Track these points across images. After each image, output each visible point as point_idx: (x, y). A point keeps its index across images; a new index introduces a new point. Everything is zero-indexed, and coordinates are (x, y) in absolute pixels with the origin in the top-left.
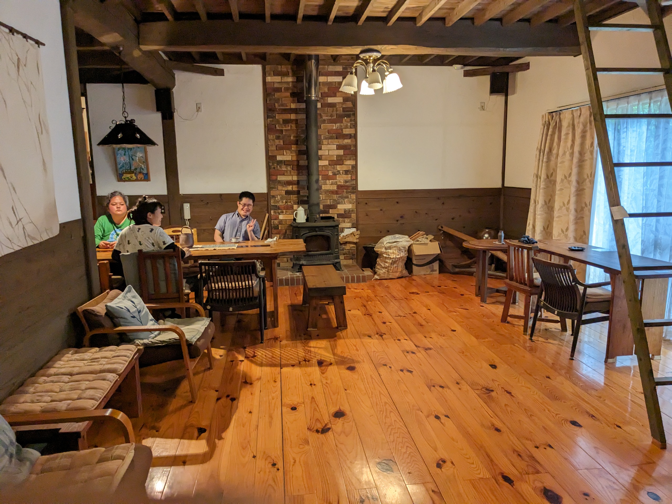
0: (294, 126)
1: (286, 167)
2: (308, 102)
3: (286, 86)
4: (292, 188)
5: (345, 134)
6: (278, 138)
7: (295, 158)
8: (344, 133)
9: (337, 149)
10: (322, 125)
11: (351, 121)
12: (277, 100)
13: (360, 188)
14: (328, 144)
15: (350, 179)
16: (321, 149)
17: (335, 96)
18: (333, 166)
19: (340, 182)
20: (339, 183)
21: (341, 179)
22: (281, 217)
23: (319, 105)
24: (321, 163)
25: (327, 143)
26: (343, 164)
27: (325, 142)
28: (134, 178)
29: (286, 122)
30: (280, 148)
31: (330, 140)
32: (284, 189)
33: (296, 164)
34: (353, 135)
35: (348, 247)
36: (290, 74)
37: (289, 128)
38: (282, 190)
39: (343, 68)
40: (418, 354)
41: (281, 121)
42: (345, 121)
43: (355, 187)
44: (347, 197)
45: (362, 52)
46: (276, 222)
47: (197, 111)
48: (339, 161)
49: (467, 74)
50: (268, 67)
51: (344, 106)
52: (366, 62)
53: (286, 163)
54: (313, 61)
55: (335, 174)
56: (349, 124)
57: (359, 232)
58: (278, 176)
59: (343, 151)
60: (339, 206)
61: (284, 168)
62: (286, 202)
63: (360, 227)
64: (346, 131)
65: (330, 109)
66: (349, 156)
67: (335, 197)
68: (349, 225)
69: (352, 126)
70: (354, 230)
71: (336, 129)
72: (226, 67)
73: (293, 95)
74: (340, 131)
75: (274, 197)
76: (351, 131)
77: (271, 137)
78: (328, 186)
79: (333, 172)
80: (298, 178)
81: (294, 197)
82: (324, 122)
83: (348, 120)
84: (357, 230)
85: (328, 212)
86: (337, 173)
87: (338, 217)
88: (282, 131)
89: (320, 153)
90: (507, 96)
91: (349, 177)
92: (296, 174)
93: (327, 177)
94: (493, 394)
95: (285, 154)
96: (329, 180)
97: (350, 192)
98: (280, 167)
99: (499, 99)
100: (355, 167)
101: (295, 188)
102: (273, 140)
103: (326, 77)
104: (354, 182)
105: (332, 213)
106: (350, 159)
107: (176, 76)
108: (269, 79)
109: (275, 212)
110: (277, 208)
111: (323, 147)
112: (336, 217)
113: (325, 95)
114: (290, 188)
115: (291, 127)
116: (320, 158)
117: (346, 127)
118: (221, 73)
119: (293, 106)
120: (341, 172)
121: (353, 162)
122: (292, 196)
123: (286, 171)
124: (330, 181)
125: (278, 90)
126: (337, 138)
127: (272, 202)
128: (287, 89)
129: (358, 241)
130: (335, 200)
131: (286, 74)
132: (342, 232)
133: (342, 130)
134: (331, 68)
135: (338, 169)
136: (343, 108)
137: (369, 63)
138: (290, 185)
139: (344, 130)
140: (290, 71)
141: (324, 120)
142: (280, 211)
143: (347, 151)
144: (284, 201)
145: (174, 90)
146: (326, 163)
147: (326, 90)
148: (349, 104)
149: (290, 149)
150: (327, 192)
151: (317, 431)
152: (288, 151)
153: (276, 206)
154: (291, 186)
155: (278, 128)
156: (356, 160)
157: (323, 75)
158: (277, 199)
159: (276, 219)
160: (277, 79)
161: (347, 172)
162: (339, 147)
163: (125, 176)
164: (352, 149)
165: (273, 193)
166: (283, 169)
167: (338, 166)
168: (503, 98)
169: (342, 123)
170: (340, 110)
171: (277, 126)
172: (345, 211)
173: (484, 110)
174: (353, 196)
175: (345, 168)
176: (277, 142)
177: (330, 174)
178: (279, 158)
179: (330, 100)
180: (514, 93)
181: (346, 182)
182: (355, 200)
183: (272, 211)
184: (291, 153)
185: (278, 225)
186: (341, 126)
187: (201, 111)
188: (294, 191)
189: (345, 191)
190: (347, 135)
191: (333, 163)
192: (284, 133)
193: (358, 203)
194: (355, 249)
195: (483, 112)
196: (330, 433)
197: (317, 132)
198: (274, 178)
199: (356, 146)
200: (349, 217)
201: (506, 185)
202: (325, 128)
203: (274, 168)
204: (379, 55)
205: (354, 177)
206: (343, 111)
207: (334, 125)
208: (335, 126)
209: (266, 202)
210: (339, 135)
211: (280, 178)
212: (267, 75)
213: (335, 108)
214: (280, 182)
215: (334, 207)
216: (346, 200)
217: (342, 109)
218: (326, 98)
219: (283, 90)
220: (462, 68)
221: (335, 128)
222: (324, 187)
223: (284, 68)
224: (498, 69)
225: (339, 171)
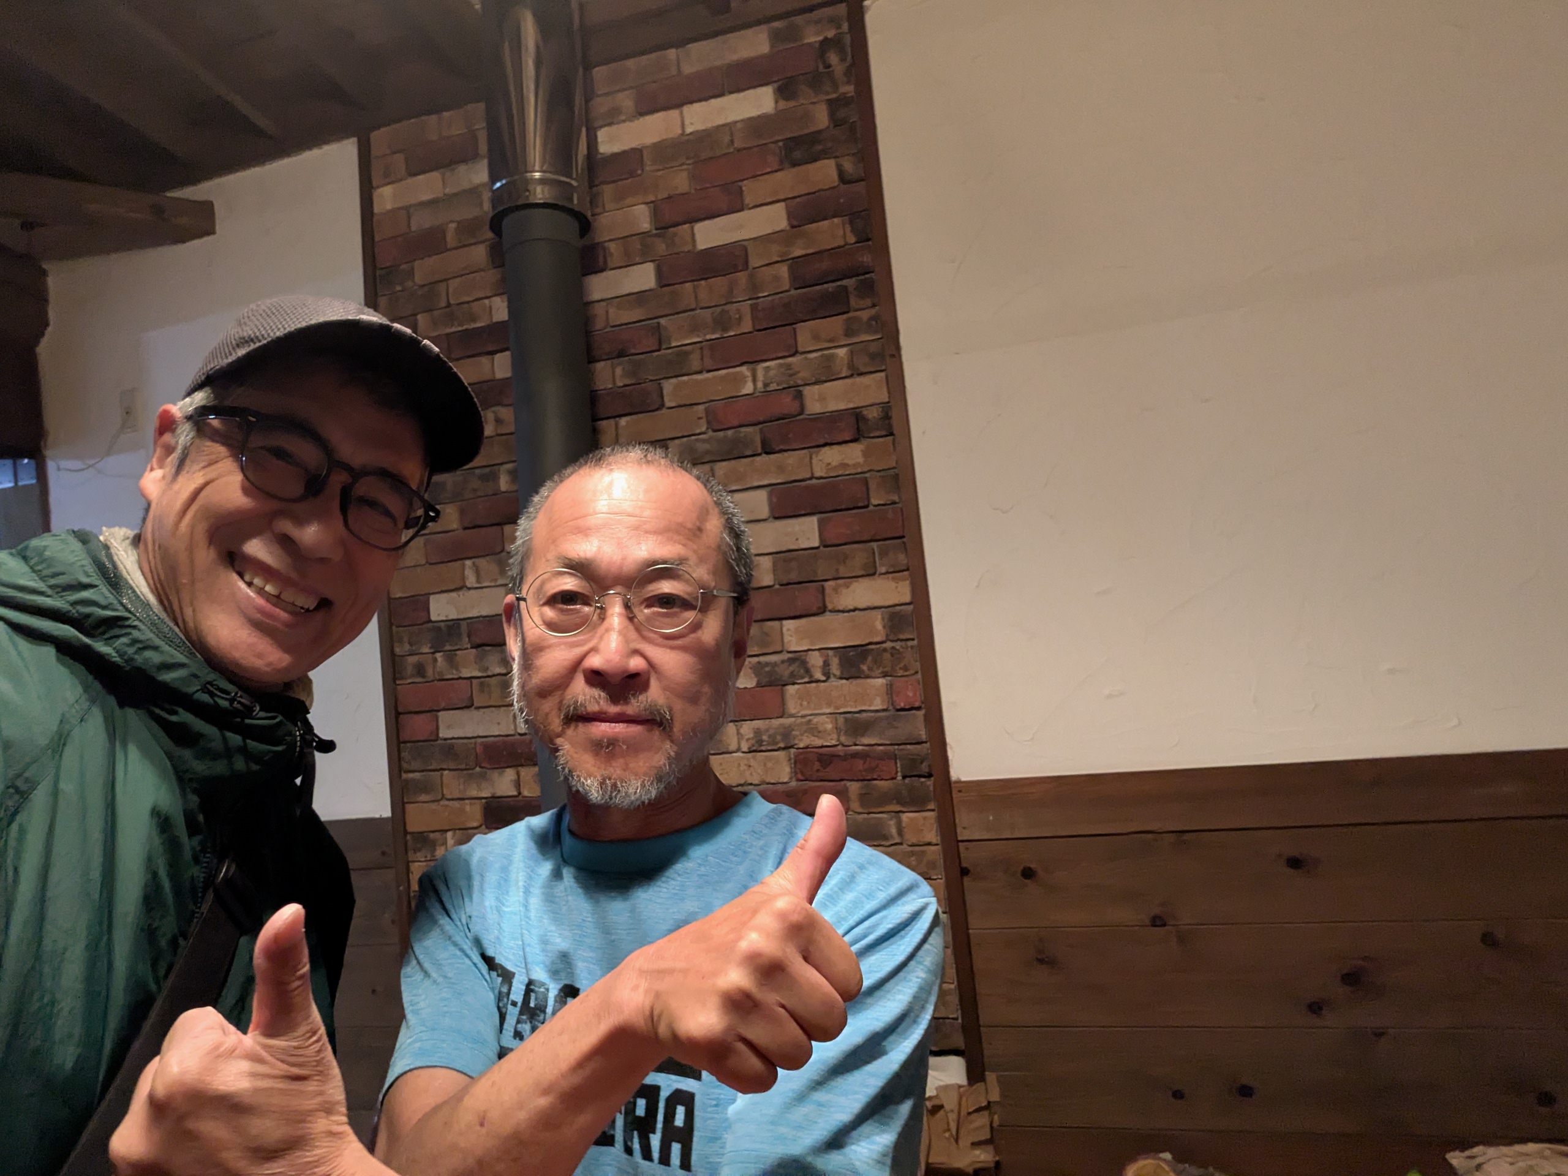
1: (480, 659)
4: (518, 784)
5: (818, 418)
8: (814, 407)
9: (776, 518)
13: (968, 764)
15: (878, 704)
17: (737, 206)
19: (815, 731)
20: (805, 741)
21: (817, 712)
26: (822, 610)
30: (443, 553)
32: (474, 793)
34: (873, 414)
38: (464, 797)
39: (776, 37)
42: (816, 337)
43: (927, 760)
48: (800, 588)
50: (383, 142)
51: (798, 252)
55: (774, 681)
58: (443, 718)
59: (814, 520)
64: (827, 397)
65: (713, 287)
66: (858, 555)
69: (861, 362)
71: (762, 396)
72: (220, 191)
74: (787, 404)
75: (423, 840)
83: (835, 325)
86: (785, 672)
91: (872, 693)
95: (471, 580)
100: (913, 621)
101: (532, 783)
103: (674, 113)
104: (916, 726)
106: (871, 573)
108: (387, 195)
113: (675, 214)
117: (826, 375)
120: (816, 660)
121: (892, 592)
123: (483, 683)
124: (748, 728)
125: (430, 242)
126: (768, 449)
133: (799, 396)
135: (794, 644)
136: (795, 263)
139: (811, 393)
141: (682, 355)
143: (845, 524)
148: (831, 234)
152: (482, 562)
154: (510, 774)
156: (915, 571)
157: (655, 106)
160: (426, 187)
161: (853, 661)
162: (790, 502)
164: (874, 501)
165: (418, 816)
166: (466, 673)
167: (789, 624)
170: (777, 278)
174: (923, 823)
175: (839, 633)
178: (442, 609)
179: (711, 234)
181: (856, 725)
184: (502, 572)
186: (790, 372)
189: (853, 788)
190: (834, 418)
198: (422, 726)
202: (686, 397)
203: (420, 670)
205: (911, 693)
206: (799, 281)
207: (744, 369)
208: (750, 381)
210: (783, 429)
211: (453, 726)
212: (379, 178)
213: (742, 277)
214: (450, 750)
218: (686, 226)
219: (451, 239)
221: (748, 388)
223: (451, 124)
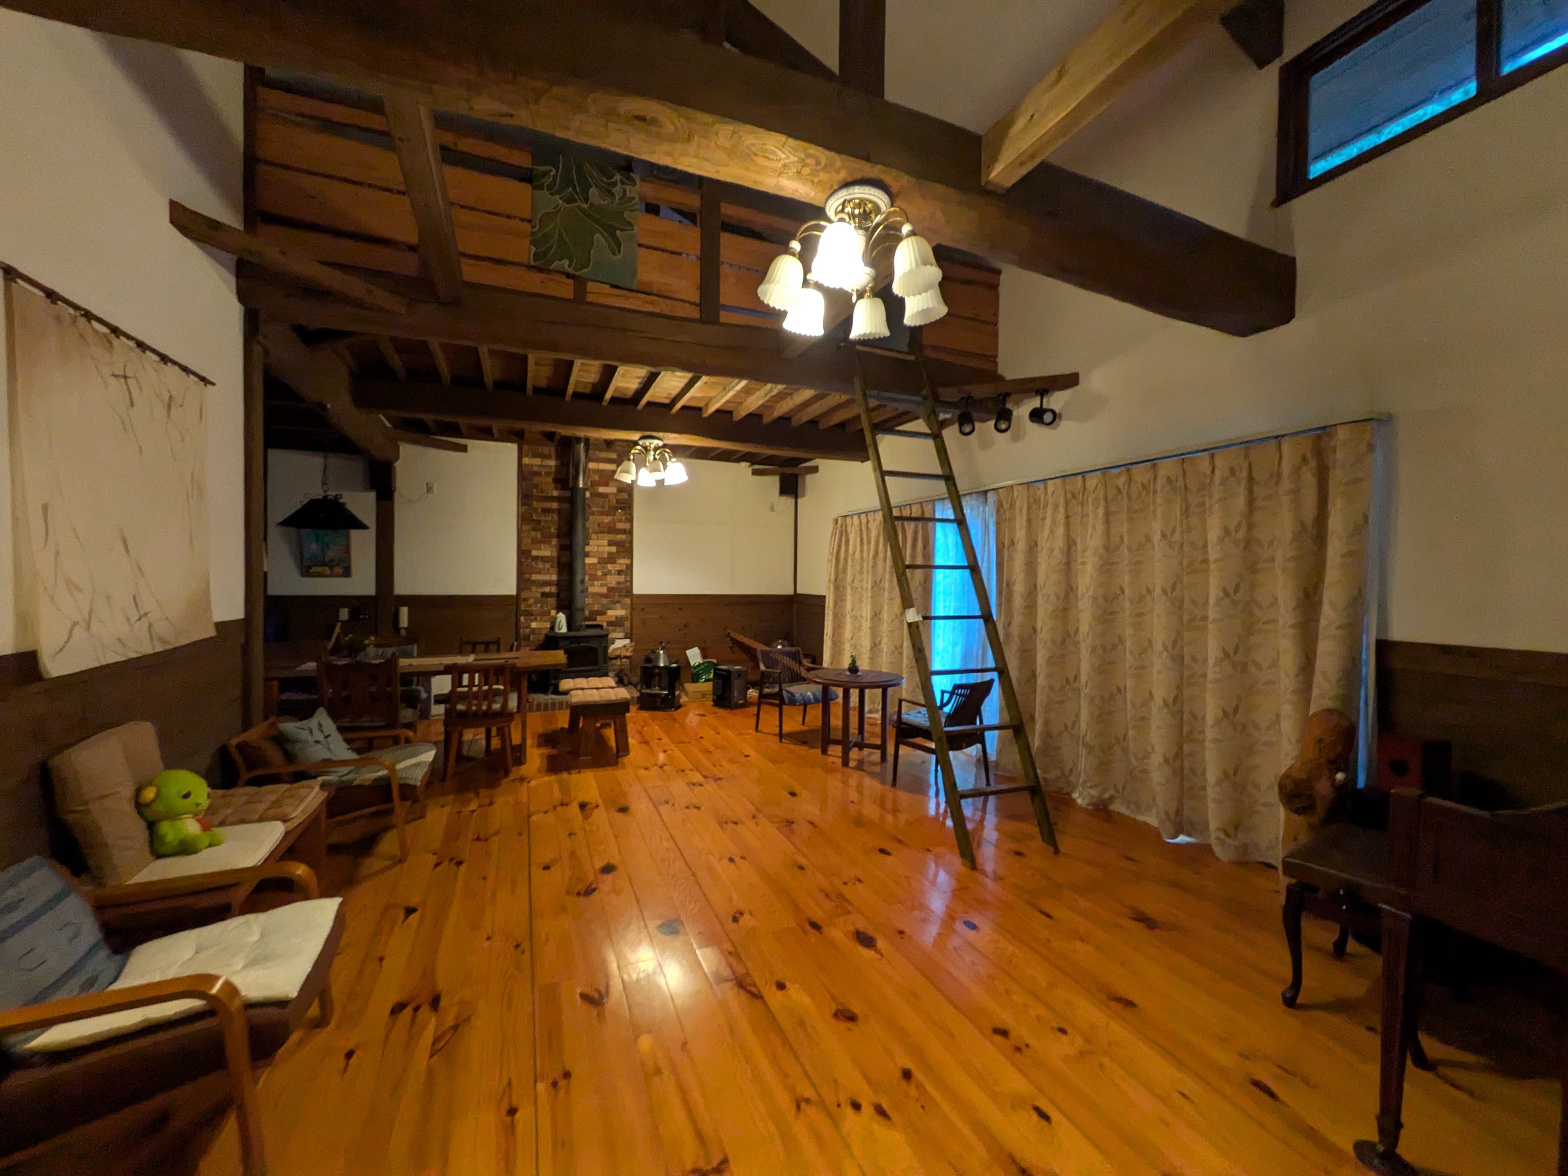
0: (555, 517)
1: (544, 565)
2: (574, 489)
3: (548, 470)
4: (550, 590)
5: (618, 529)
6: (534, 529)
7: (555, 554)
8: (617, 527)
10: (591, 517)
11: (626, 514)
12: (537, 486)
13: (637, 590)
14: (598, 539)
15: (623, 580)
16: (588, 544)
17: (607, 485)
18: (602, 565)
19: (611, 583)
20: (610, 585)
21: (613, 580)
22: (534, 625)
23: (588, 495)
24: (588, 561)
25: (596, 538)
26: (615, 563)
27: (594, 536)
28: (328, 572)
29: (546, 511)
30: (536, 542)
31: (600, 535)
32: (539, 590)
33: (556, 560)
34: (628, 530)
35: (618, 662)
36: (553, 458)
37: (550, 518)
38: (537, 592)
39: (618, 456)
40: (706, 786)
41: (540, 510)
42: (619, 514)
43: (630, 589)
44: (619, 602)
45: (642, 438)
46: (527, 631)
47: (428, 492)
48: (611, 559)
49: (755, 473)
50: (525, 447)
51: (618, 497)
52: (646, 449)
53: (544, 559)
54: (582, 445)
55: (605, 574)
56: (624, 518)
57: (633, 644)
58: (533, 575)
59: (615, 547)
60: (610, 613)
61: (541, 565)
62: (541, 607)
63: (634, 637)
64: (620, 526)
65: (601, 500)
67: (605, 601)
68: (621, 635)
69: (627, 520)
70: (628, 641)
71: (607, 524)
72: (469, 443)
73: (556, 481)
74: (613, 525)
75: (525, 600)
76: (627, 526)
77: (525, 528)
78: (596, 588)
79: (603, 572)
80: (558, 577)
81: (552, 601)
82: (593, 513)
83: (623, 512)
84: (631, 641)
85: (595, 620)
86: (607, 573)
87: (607, 626)
88: (539, 522)
89: (587, 549)
90: (796, 498)
91: (622, 578)
92: (555, 572)
93: (594, 577)
94: (793, 826)
95: (543, 548)
96: (598, 581)
97: (623, 596)
98: (536, 563)
99: (789, 501)
100: (630, 567)
101: (554, 589)
102: (529, 531)
103: (597, 464)
104: (628, 584)
105: (600, 620)
106: (624, 558)
107: (401, 448)
108: (526, 461)
109: (525, 619)
110: (529, 614)
111: (591, 542)
112: (605, 625)
113: (595, 484)
114: (547, 589)
115: (552, 517)
116: (587, 555)
117: (620, 521)
118: (463, 449)
119: (555, 493)
120: (613, 572)
121: (628, 562)
122: (549, 599)
123: (544, 569)
124: (600, 582)
125: (539, 474)
126: (608, 533)
127: (523, 607)
128: (547, 474)
129: (632, 654)
130: (603, 605)
131: (549, 457)
132: (613, 643)
133: (615, 524)
134: (603, 455)
135: (609, 568)
136: (617, 499)
137: (650, 450)
138: (546, 586)
139: (617, 524)
140: (553, 453)
142: (533, 617)
143: (621, 549)
144: (539, 605)
145: (397, 464)
146: (594, 560)
147: (597, 478)
148: (625, 496)
149: (549, 543)
150: (594, 595)
151: (579, 894)
152: (547, 546)
153: (528, 611)
154: (549, 587)
155: (535, 517)
156: (631, 558)
157: (593, 461)
158: (529, 602)
159: (527, 628)
160: (537, 461)
161: (619, 572)
162: (610, 544)
163: (314, 569)
164: (627, 545)
165: (523, 595)
166: (539, 567)
167: (609, 565)
168: (793, 500)
169: (615, 515)
170: (613, 501)
171: (534, 515)
172: (617, 618)
173: (773, 511)
174: (628, 601)
175: (618, 567)
176: (533, 534)
177: (599, 573)
178: (535, 553)
179: (602, 490)
180: (803, 496)
182: (629, 606)
183: (522, 619)
184: (551, 547)
185: (529, 636)
186: (614, 520)
187: (433, 493)
188: (553, 593)
189: (617, 594)
190: (621, 529)
191: (603, 561)
192: (542, 524)
193: (633, 608)
194: (628, 664)
195: (772, 513)
196: (596, 894)
197: (584, 525)
198: (527, 576)
199: (631, 542)
200: (622, 625)
201: (799, 591)
202: (593, 521)
203: (528, 565)
204: (660, 443)
205: (628, 579)
206: (617, 503)
207: (606, 517)
208: (607, 519)
209: (514, 607)
210: (611, 530)
211: (535, 577)
212: (524, 455)
213: (607, 499)
214: (534, 581)
215: (603, 613)
216: (618, 605)
217: (615, 501)
218: (597, 487)
219: (543, 474)
220: (750, 466)
221: (606, 521)
222: (590, 589)
223: (546, 450)
224: (787, 471)
225: (610, 571)
